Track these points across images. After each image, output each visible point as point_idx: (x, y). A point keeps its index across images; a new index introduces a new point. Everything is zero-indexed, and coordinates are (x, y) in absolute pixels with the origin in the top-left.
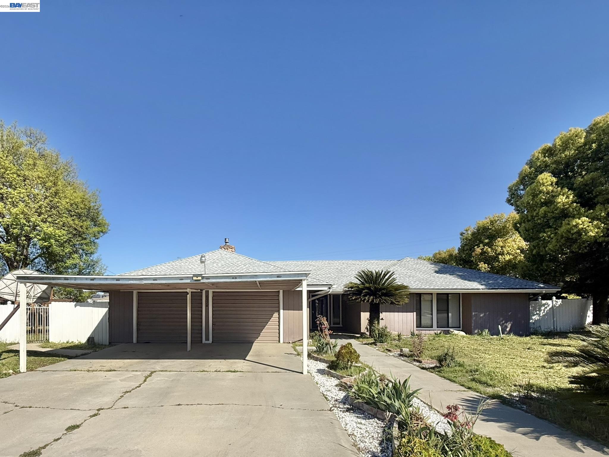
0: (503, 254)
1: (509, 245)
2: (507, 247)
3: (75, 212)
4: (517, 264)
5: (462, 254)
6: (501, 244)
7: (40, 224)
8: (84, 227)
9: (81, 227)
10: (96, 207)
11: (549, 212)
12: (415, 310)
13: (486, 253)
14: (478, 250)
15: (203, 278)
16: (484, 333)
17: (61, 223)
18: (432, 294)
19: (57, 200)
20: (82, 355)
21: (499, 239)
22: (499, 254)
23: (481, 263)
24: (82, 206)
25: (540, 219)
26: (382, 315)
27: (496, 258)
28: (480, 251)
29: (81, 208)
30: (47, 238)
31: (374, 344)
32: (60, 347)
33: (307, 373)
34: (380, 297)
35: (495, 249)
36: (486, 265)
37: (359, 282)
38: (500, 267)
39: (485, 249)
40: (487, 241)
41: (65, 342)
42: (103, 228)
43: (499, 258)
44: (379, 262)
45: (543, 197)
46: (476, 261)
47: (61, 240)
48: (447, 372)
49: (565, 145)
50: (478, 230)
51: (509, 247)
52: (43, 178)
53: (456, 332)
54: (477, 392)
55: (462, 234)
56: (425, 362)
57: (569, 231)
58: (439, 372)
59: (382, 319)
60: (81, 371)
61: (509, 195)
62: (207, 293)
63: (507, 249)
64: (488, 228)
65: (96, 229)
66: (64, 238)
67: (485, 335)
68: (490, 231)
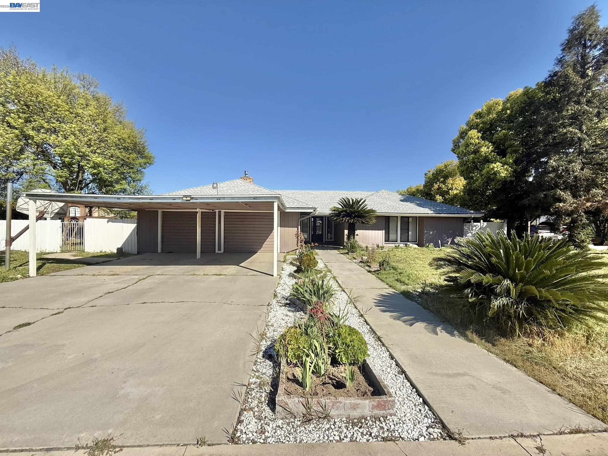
0: (451, 189)
1: (457, 183)
2: (455, 184)
3: (123, 146)
5: (425, 189)
6: (451, 182)
7: (89, 154)
8: (131, 159)
9: (128, 158)
10: (142, 143)
11: (476, 158)
12: (384, 229)
13: (441, 188)
14: (436, 186)
15: (192, 198)
16: (430, 246)
17: (110, 154)
18: (397, 217)
19: (105, 135)
20: (103, 262)
21: (450, 178)
22: (450, 189)
23: (438, 196)
24: (129, 141)
25: (470, 163)
26: (357, 232)
27: (447, 193)
29: (128, 143)
30: (96, 166)
31: (347, 253)
32: (91, 255)
33: (276, 276)
34: (354, 218)
35: (447, 186)
36: (441, 197)
37: (340, 207)
38: (450, 199)
39: (440, 186)
40: (442, 179)
41: (99, 252)
42: (149, 160)
43: (449, 192)
44: (363, 193)
45: (472, 148)
46: (434, 194)
47: (110, 168)
48: (383, 274)
49: (489, 110)
50: (437, 172)
52: (93, 116)
53: (411, 245)
54: (395, 289)
55: (426, 174)
56: (373, 267)
57: (488, 172)
58: (378, 274)
59: (357, 235)
60: (88, 275)
61: (453, 146)
62: (220, 212)
63: (455, 186)
64: (443, 170)
65: (142, 161)
66: (112, 167)
68: (445, 172)
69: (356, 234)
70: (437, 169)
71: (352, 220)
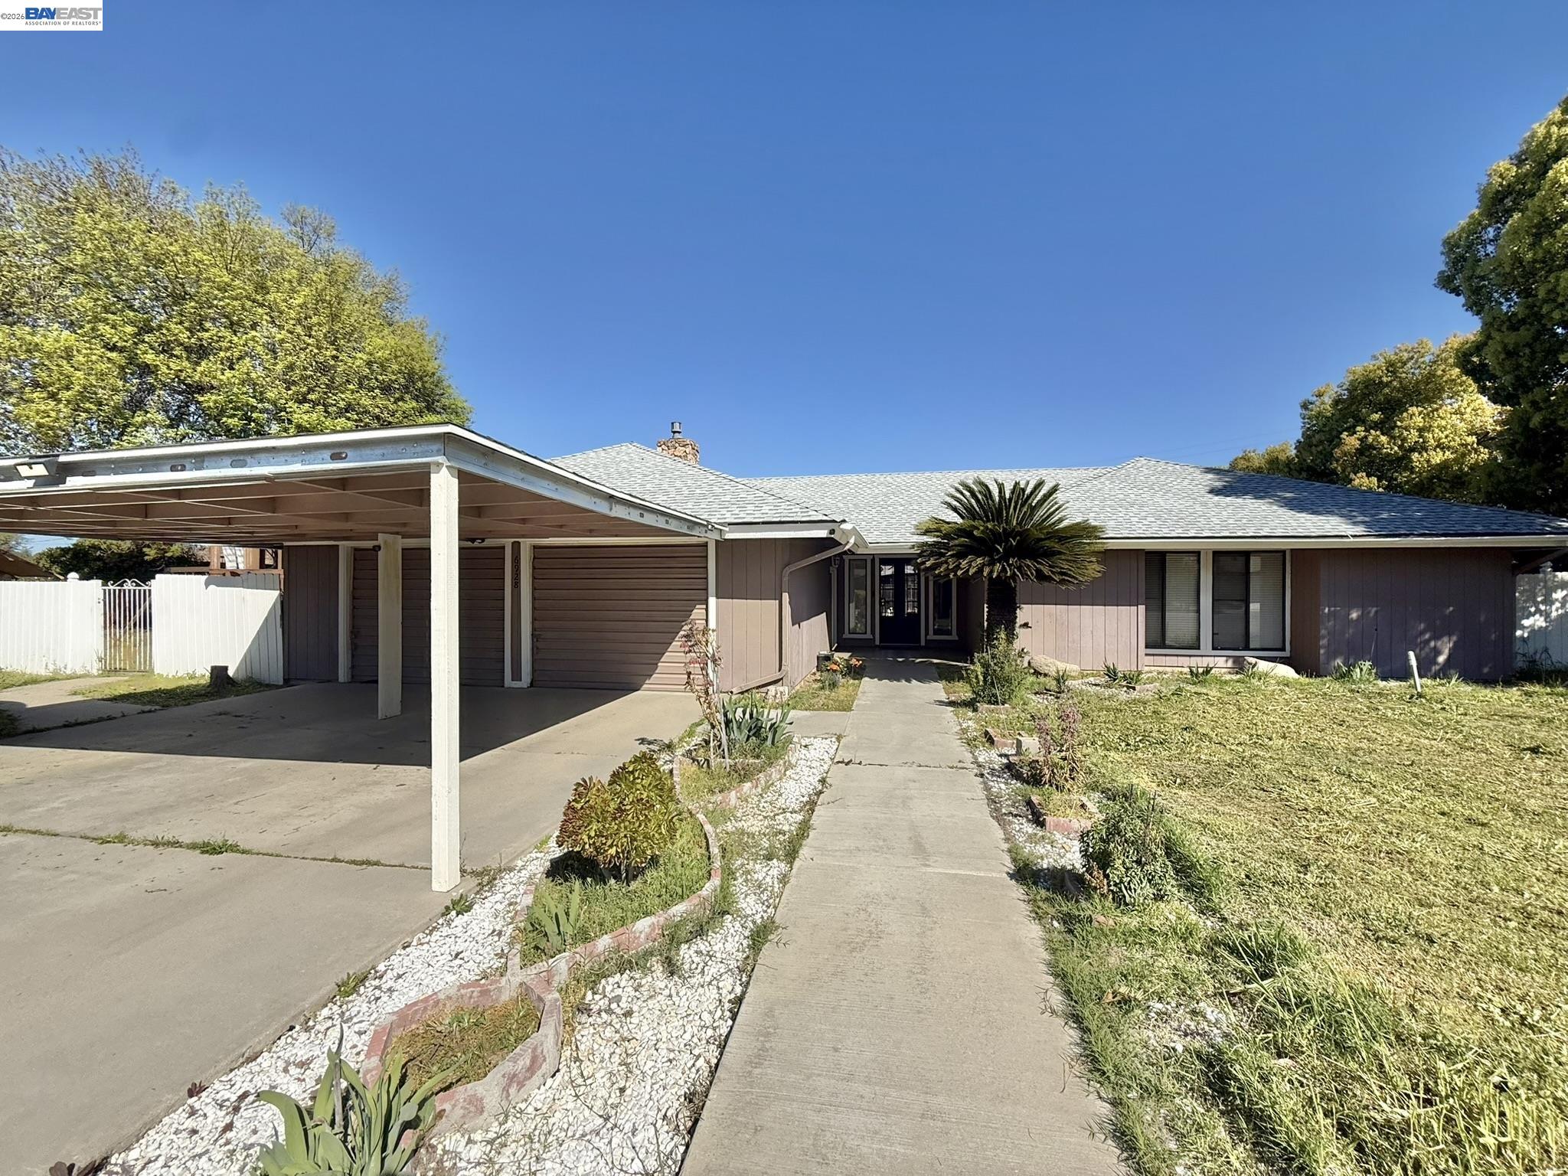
0: (1422, 448)
1: (1443, 423)
2: (1437, 430)
3: (378, 381)
4: (1467, 474)
5: (1305, 454)
6: (1419, 421)
10: (431, 370)
12: (1142, 598)
13: (1375, 449)
14: (1351, 442)
16: (1356, 674)
18: (1198, 553)
21: (1415, 409)
22: (1412, 450)
23: (1359, 475)
24: (396, 367)
26: (1025, 613)
27: (1402, 461)
28: (1357, 444)
29: (392, 371)
31: (969, 702)
34: (1005, 558)
35: (1399, 436)
36: (1374, 480)
37: (952, 517)
38: (1416, 485)
39: (1370, 439)
40: (1376, 417)
43: (1411, 461)
46: (1344, 471)
50: (1351, 390)
51: (1442, 429)
53: (1263, 666)
55: (1305, 406)
59: (1026, 625)
61: (1447, 263)
62: (516, 546)
63: (1436, 435)
64: (1381, 382)
67: (1360, 679)
68: (1387, 390)
69: (1019, 621)
70: (1352, 382)
71: (998, 567)
